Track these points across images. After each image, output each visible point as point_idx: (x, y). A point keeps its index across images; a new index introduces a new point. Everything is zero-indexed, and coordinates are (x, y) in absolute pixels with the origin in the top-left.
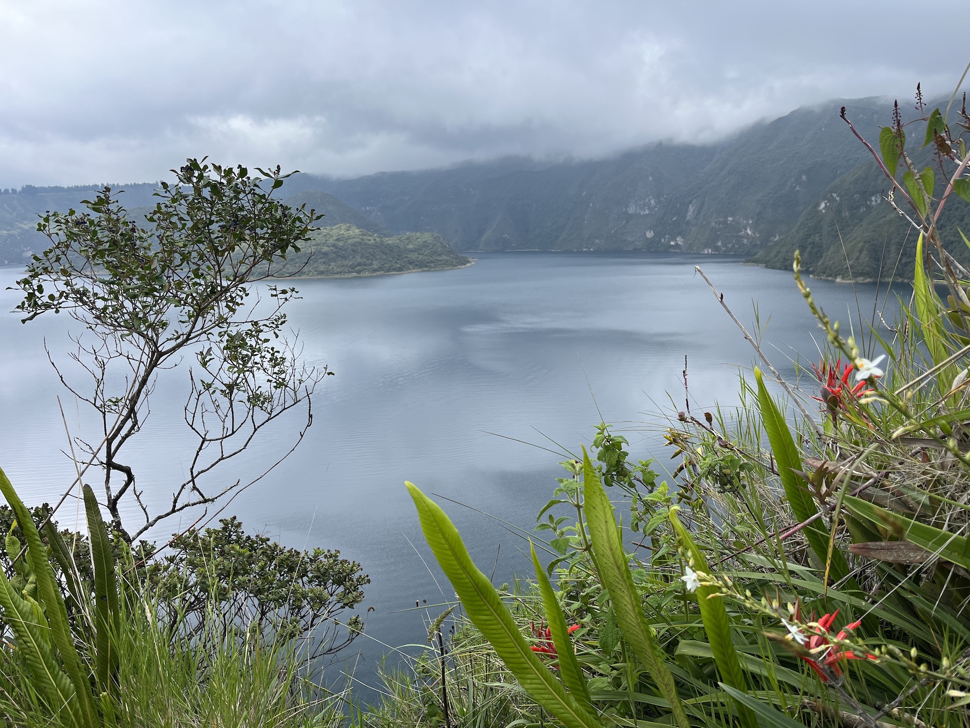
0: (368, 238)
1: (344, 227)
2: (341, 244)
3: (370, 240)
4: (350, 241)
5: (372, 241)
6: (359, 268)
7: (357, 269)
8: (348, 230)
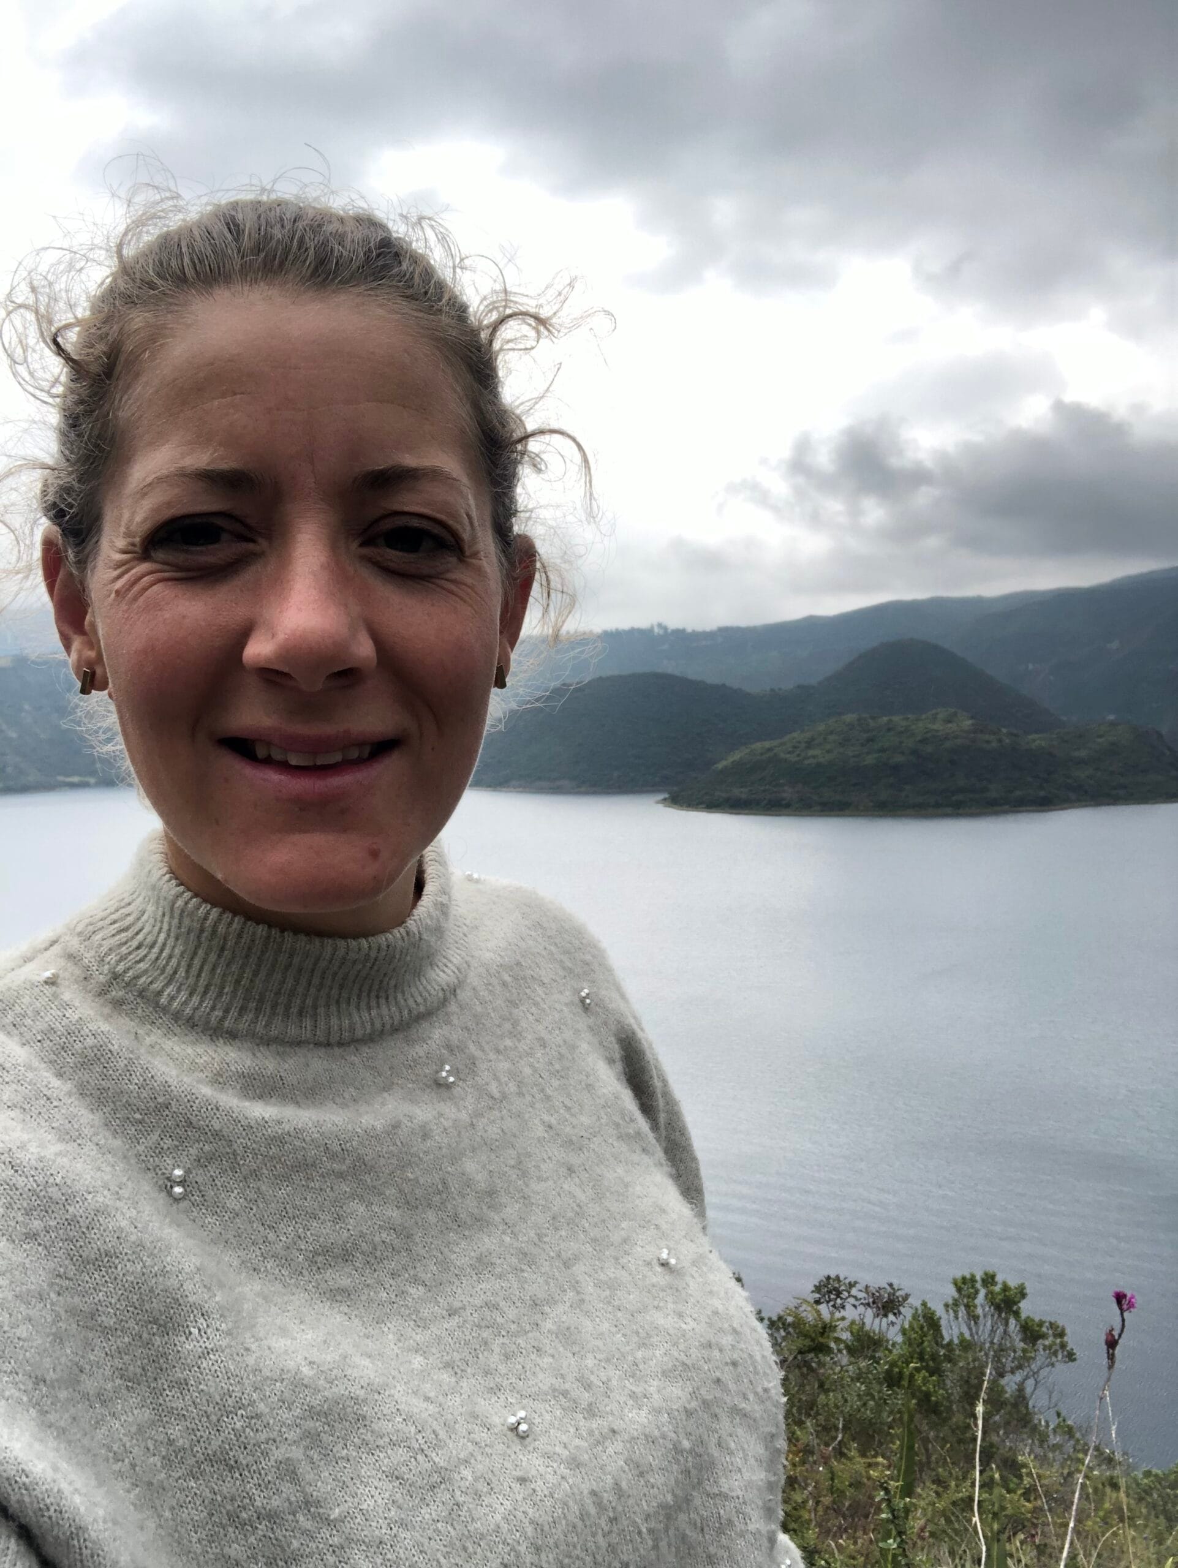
0: (987, 737)
1: (942, 714)
2: (929, 749)
3: (988, 742)
4: (948, 744)
5: (994, 744)
6: (960, 797)
7: (954, 798)
8: (950, 722)
